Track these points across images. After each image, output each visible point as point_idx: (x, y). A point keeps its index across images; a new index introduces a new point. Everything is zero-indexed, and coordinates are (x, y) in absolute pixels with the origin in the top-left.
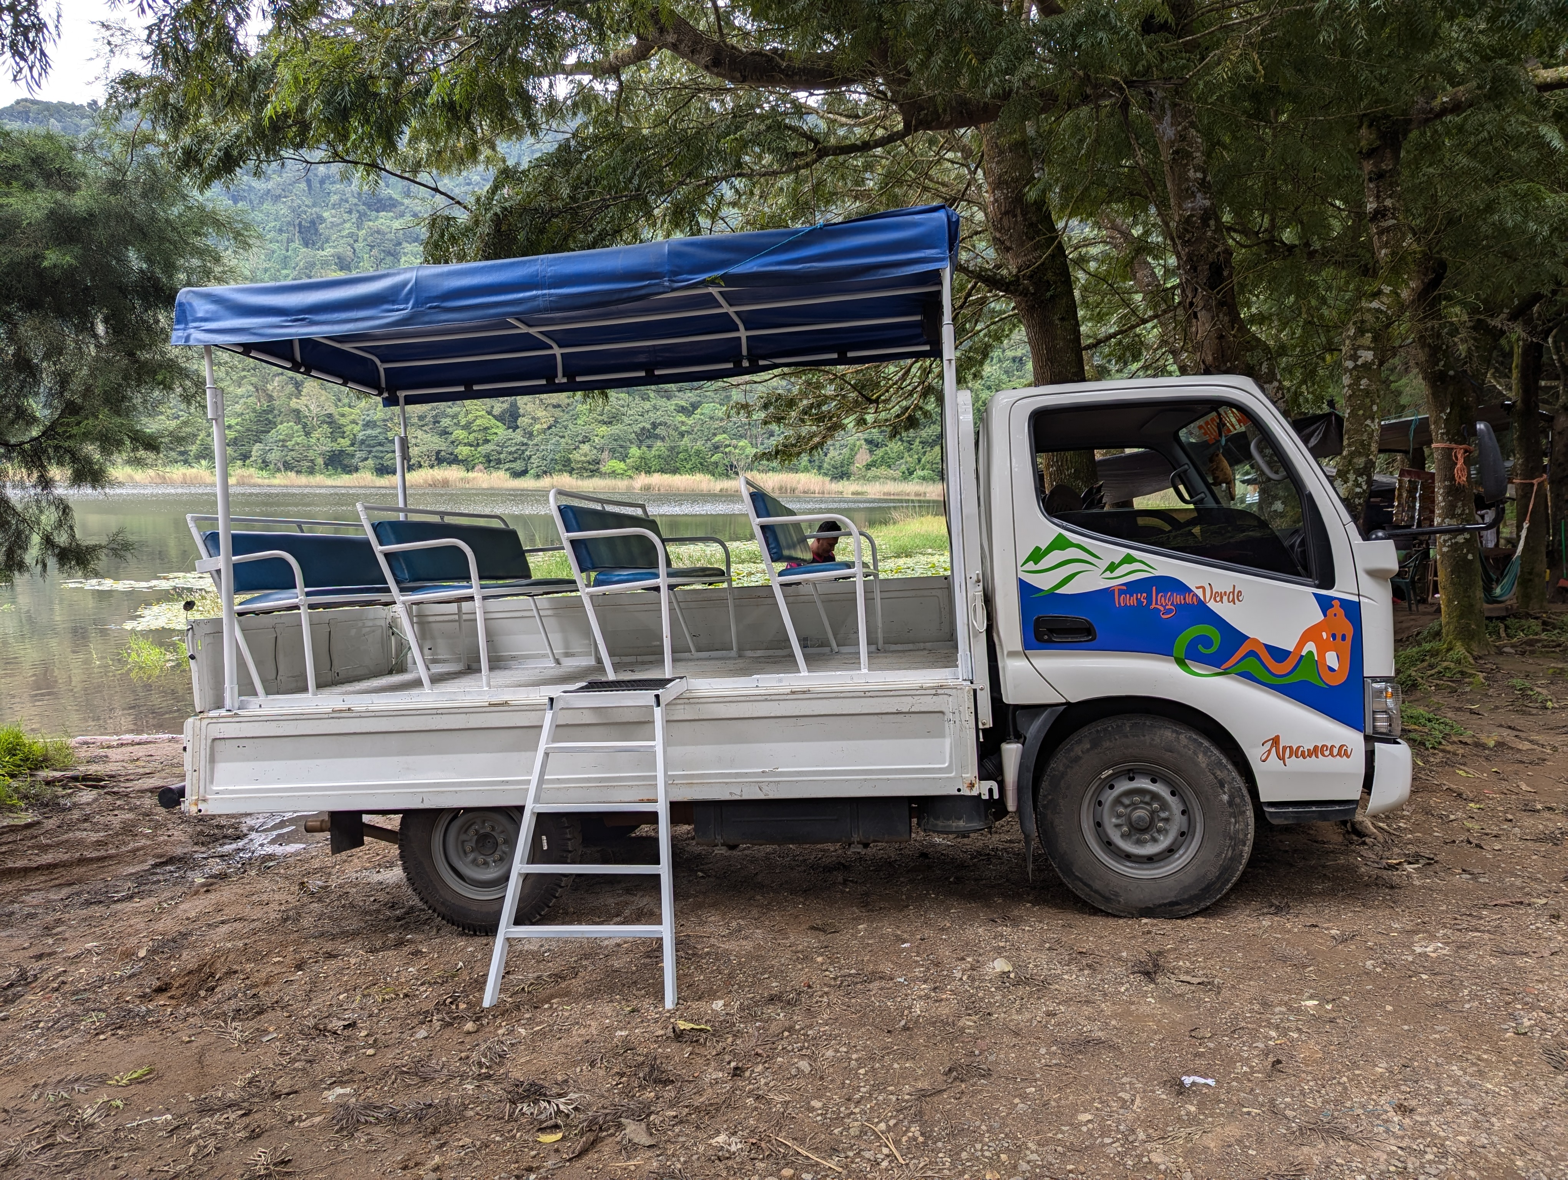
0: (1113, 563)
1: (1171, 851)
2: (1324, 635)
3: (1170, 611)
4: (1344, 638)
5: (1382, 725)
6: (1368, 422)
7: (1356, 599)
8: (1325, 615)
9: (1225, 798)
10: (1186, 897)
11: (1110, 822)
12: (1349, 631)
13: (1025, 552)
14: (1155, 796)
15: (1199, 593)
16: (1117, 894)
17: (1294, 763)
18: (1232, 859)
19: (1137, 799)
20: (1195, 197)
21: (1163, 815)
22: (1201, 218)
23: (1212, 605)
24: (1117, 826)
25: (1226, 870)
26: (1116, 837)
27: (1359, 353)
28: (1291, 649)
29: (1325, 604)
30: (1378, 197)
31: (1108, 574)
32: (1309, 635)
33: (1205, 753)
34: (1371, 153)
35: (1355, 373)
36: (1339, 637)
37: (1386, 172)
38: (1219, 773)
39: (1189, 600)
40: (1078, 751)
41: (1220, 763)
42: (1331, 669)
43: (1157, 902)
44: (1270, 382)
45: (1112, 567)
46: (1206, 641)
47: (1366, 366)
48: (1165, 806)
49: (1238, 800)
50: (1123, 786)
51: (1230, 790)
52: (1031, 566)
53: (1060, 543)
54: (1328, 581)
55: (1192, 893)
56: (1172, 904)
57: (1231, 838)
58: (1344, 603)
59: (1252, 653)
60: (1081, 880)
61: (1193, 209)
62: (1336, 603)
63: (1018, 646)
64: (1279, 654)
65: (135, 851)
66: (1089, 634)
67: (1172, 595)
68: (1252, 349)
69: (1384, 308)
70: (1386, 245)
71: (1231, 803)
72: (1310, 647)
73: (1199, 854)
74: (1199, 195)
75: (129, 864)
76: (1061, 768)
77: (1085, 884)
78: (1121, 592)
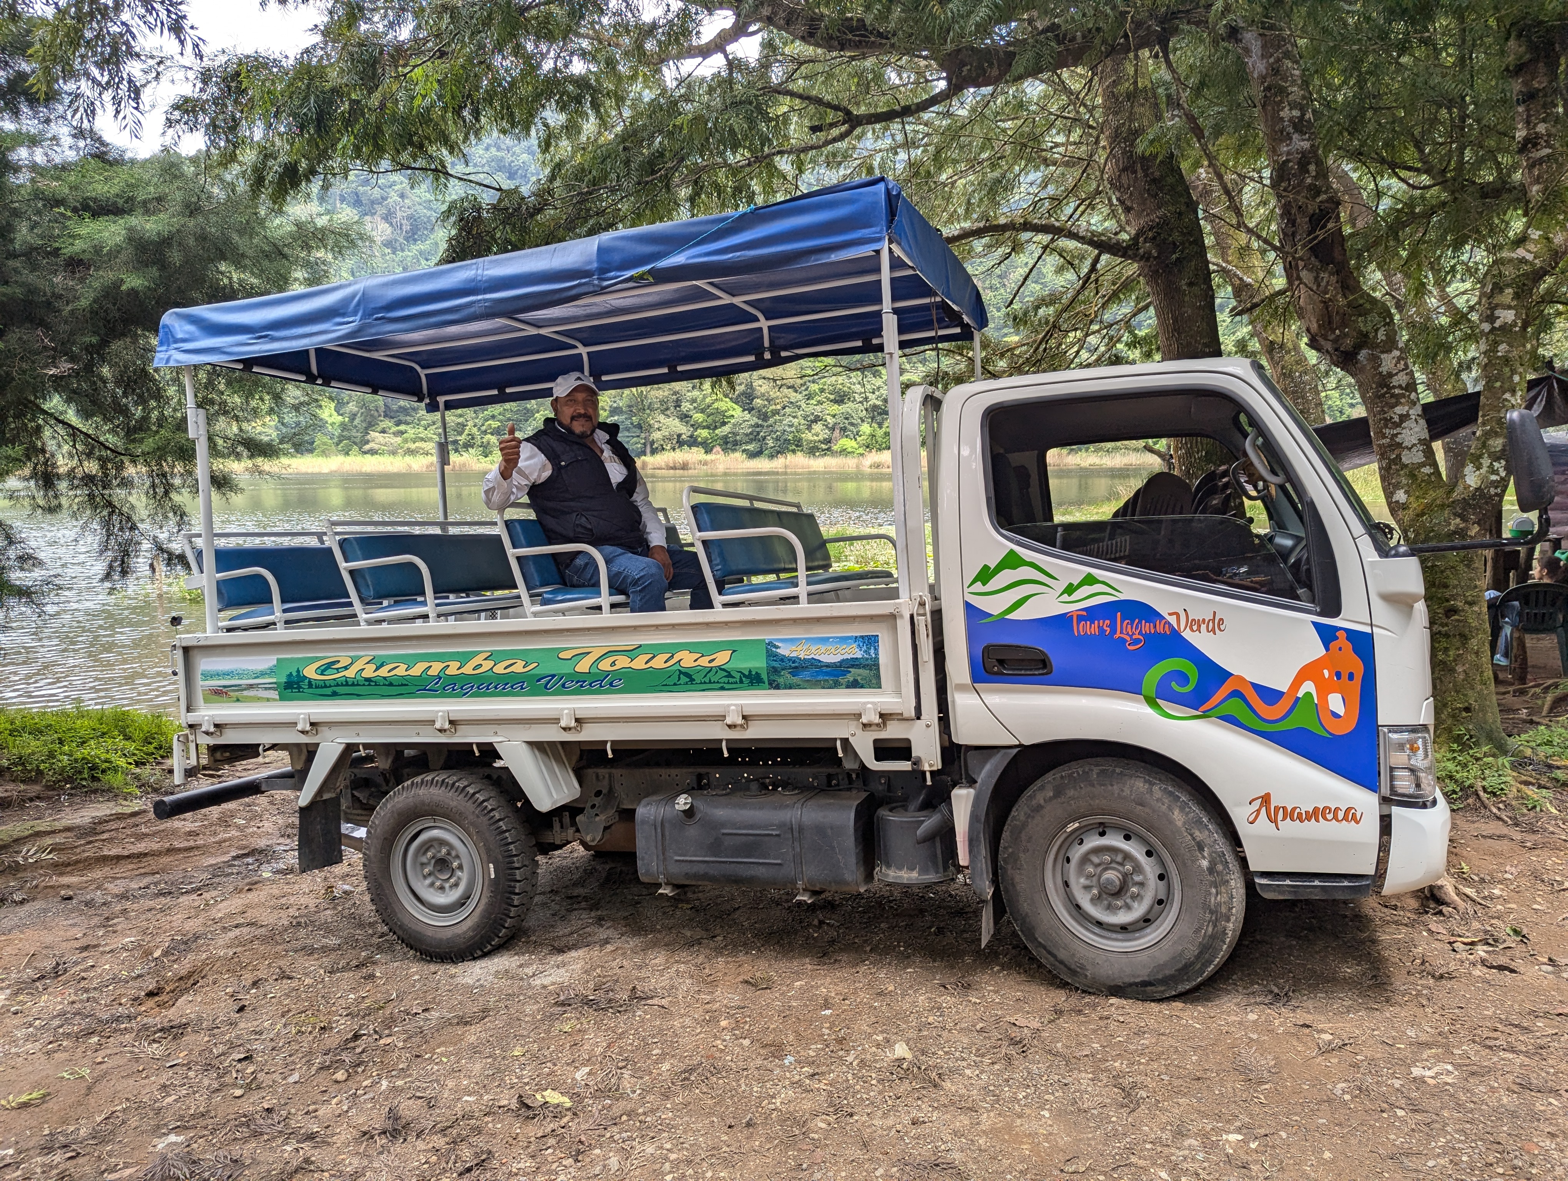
0: (1071, 585)
1: (1147, 921)
2: (1326, 673)
3: (1137, 641)
4: (1351, 677)
5: (1405, 784)
6: (1507, 396)
7: (1367, 629)
8: (1327, 649)
9: (1205, 863)
10: (1160, 976)
11: (1077, 884)
12: (1358, 668)
13: (972, 572)
14: (1127, 856)
15: (1172, 620)
16: (1083, 967)
17: (1288, 827)
18: (1213, 937)
19: (1107, 858)
20: (1291, 139)
21: (1137, 878)
22: (1299, 163)
23: (1187, 635)
24: (1087, 888)
25: (1207, 948)
26: (1085, 901)
27: (1497, 313)
28: (1285, 690)
29: (1327, 635)
30: (1528, 122)
31: (1065, 597)
32: (1306, 673)
33: (1182, 809)
34: (1519, 70)
35: (1491, 337)
36: (1345, 676)
37: (1538, 90)
38: (1197, 833)
39: (1160, 629)
40: (1040, 798)
41: (1199, 822)
42: (1335, 715)
43: (1127, 980)
44: (1389, 351)
45: (1070, 589)
46: (1182, 677)
47: (1506, 329)
48: (1138, 868)
49: (1220, 867)
50: (1094, 841)
51: (1210, 855)
52: (978, 587)
53: (1011, 561)
54: (1332, 607)
55: (1168, 972)
56: (1145, 984)
57: (1212, 912)
58: (1351, 635)
59: (1236, 694)
60: (1045, 948)
61: (1289, 153)
62: (1341, 635)
63: (966, 678)
64: (1269, 695)
65: (220, 843)
66: (1045, 666)
67: (1140, 622)
68: (1365, 313)
69: (1530, 257)
70: (1537, 181)
71: (1211, 870)
72: (1308, 687)
73: (1176, 928)
74: (1295, 137)
75: (212, 855)
76: (1022, 817)
77: (1050, 953)
78: (1080, 618)
